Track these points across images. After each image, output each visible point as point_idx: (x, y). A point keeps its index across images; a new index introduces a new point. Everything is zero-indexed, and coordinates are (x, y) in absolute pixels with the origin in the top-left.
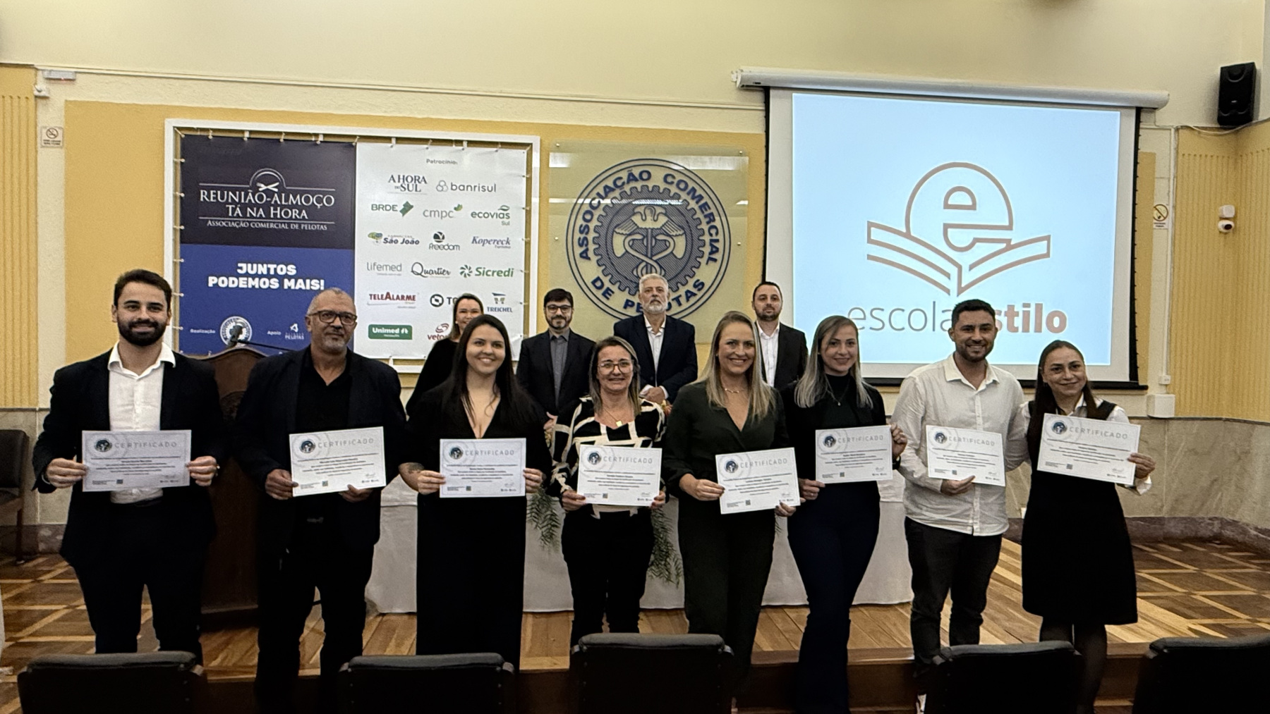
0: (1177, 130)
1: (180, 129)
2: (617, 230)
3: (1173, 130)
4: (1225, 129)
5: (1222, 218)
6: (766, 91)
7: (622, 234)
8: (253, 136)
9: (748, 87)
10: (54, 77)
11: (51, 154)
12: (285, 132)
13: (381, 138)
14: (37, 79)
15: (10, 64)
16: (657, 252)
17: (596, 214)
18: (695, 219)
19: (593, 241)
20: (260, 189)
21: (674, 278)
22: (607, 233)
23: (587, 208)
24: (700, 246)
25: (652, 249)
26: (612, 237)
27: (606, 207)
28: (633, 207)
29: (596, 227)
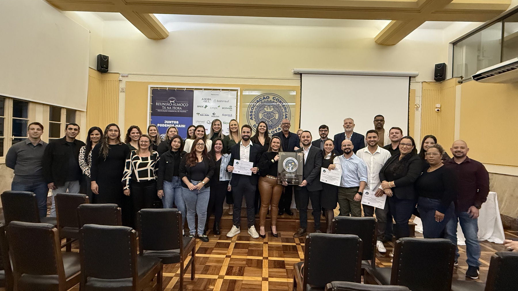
0: (422, 82)
1: (152, 87)
2: (260, 112)
3: (421, 83)
4: (437, 82)
5: (436, 108)
6: (301, 74)
7: (262, 113)
8: (169, 89)
9: (296, 73)
10: (123, 75)
11: (122, 94)
12: (176, 88)
13: (200, 89)
14: (119, 76)
15: (114, 73)
16: (271, 118)
17: (255, 108)
18: (281, 109)
19: (254, 115)
20: (170, 102)
21: (275, 125)
22: (257, 113)
23: (252, 106)
24: (282, 116)
25: (269, 117)
26: (259, 114)
27: (257, 106)
28: (264, 106)
29: (255, 111)
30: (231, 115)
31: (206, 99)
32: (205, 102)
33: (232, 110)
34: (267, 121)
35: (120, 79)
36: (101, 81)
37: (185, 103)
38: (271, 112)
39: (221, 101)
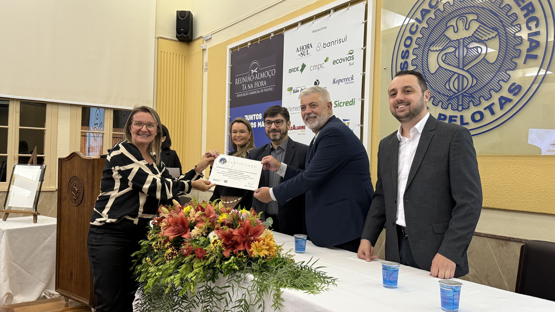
1: (231, 49)
2: (432, 48)
7: (436, 50)
10: (206, 39)
11: (206, 74)
12: (259, 37)
13: (295, 25)
14: (203, 42)
15: (198, 38)
16: (469, 62)
17: (415, 38)
18: (510, 15)
19: (412, 63)
20: (252, 73)
21: (486, 85)
22: (423, 53)
23: (408, 34)
24: (516, 45)
25: (463, 59)
26: (427, 55)
27: (423, 29)
28: (446, 22)
29: (415, 50)
30: (352, 79)
31: (303, 48)
32: (302, 55)
33: (353, 64)
34: (456, 75)
35: (202, 47)
36: (187, 58)
37: (271, 68)
38: (468, 38)
39: (332, 42)
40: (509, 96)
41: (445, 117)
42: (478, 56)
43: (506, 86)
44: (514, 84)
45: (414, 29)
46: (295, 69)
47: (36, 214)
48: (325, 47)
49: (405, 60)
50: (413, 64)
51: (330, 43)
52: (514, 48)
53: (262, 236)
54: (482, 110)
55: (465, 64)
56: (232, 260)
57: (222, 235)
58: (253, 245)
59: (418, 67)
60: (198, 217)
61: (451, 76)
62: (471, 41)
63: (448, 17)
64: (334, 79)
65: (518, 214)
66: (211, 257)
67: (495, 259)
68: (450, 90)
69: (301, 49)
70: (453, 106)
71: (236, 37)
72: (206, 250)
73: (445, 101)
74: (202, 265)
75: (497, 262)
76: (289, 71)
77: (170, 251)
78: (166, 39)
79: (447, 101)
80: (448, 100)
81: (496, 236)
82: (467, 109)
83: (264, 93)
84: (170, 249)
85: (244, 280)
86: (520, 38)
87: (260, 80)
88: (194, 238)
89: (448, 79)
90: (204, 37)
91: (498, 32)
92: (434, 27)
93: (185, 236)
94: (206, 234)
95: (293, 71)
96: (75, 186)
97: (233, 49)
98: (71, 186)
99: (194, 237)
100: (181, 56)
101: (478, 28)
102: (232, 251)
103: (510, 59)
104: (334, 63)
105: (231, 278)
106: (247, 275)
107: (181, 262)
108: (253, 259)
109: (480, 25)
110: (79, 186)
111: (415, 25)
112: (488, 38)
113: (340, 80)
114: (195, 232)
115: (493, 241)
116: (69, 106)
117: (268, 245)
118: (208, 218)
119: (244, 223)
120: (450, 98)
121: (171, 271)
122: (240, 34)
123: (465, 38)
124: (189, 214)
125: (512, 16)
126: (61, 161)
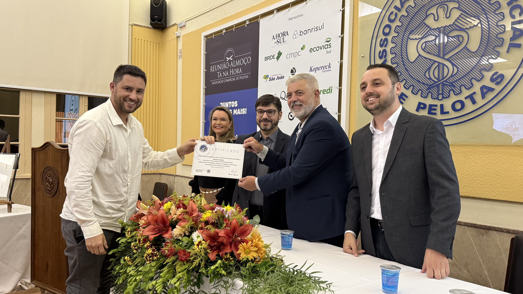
1: (205, 37)
2: (411, 37)
7: (416, 39)
8: (226, 31)
10: (180, 26)
11: (180, 61)
12: (234, 25)
13: (271, 12)
14: (178, 29)
15: (172, 25)
16: (449, 50)
17: (393, 26)
18: (493, 4)
19: (391, 51)
20: (227, 61)
21: (467, 74)
22: (402, 42)
23: (386, 22)
24: (498, 34)
25: (444, 48)
26: (407, 44)
27: (402, 17)
28: (426, 10)
29: (393, 38)
30: (329, 67)
31: (279, 36)
32: (278, 43)
33: (330, 52)
34: (436, 64)
35: (176, 34)
36: (161, 45)
37: (247, 56)
38: (449, 26)
39: (308, 30)
40: (492, 85)
41: (425, 105)
42: (459, 45)
43: (488, 75)
44: (497, 73)
45: (393, 17)
46: (271, 57)
47: (11, 203)
48: (301, 35)
49: (383, 48)
50: (392, 53)
51: (306, 31)
52: (496, 37)
53: (249, 236)
54: (463, 100)
55: (446, 53)
56: (218, 264)
57: (207, 235)
58: (241, 247)
59: (397, 56)
60: (180, 215)
61: (430, 65)
62: (452, 29)
63: (427, 5)
64: (311, 67)
65: (499, 203)
66: (196, 261)
67: (475, 248)
68: (430, 79)
69: (277, 37)
70: (433, 95)
71: (211, 24)
72: (190, 253)
73: (425, 90)
74: (185, 269)
75: (478, 251)
76: (265, 59)
77: (150, 251)
78: (140, 26)
79: (426, 90)
80: (428, 89)
81: (476, 225)
82: (447, 97)
83: (240, 81)
84: (150, 249)
85: (233, 286)
86: (503, 27)
87: (236, 68)
88: (175, 238)
89: (428, 68)
90: (178, 24)
91: (480, 21)
92: (413, 15)
93: (166, 236)
94: (189, 234)
95: (269, 58)
96: (49, 176)
97: (208, 36)
98: (45, 176)
99: (176, 236)
100: (155, 43)
101: (460, 16)
102: (218, 253)
103: (492, 47)
104: (311, 51)
105: (217, 283)
106: (235, 280)
107: (163, 264)
108: (241, 262)
109: (461, 13)
110: (53, 176)
111: (394, 13)
112: (470, 26)
113: (317, 68)
114: (177, 231)
115: (473, 230)
116: (43, 93)
117: (256, 246)
118: (191, 217)
119: (230, 222)
120: (430, 87)
121: (152, 274)
122: (215, 22)
123: (446, 26)
124: (169, 211)
125: (495, 4)
126: (35, 151)
